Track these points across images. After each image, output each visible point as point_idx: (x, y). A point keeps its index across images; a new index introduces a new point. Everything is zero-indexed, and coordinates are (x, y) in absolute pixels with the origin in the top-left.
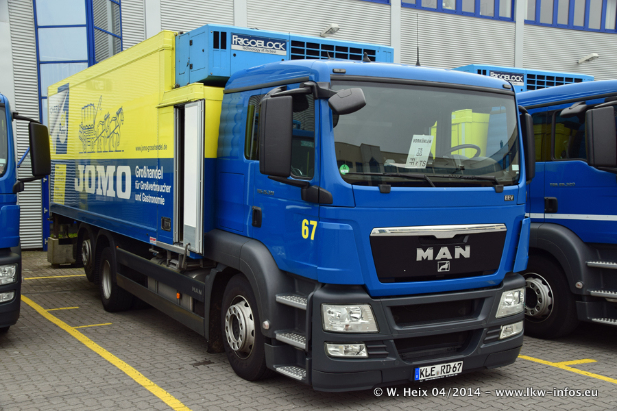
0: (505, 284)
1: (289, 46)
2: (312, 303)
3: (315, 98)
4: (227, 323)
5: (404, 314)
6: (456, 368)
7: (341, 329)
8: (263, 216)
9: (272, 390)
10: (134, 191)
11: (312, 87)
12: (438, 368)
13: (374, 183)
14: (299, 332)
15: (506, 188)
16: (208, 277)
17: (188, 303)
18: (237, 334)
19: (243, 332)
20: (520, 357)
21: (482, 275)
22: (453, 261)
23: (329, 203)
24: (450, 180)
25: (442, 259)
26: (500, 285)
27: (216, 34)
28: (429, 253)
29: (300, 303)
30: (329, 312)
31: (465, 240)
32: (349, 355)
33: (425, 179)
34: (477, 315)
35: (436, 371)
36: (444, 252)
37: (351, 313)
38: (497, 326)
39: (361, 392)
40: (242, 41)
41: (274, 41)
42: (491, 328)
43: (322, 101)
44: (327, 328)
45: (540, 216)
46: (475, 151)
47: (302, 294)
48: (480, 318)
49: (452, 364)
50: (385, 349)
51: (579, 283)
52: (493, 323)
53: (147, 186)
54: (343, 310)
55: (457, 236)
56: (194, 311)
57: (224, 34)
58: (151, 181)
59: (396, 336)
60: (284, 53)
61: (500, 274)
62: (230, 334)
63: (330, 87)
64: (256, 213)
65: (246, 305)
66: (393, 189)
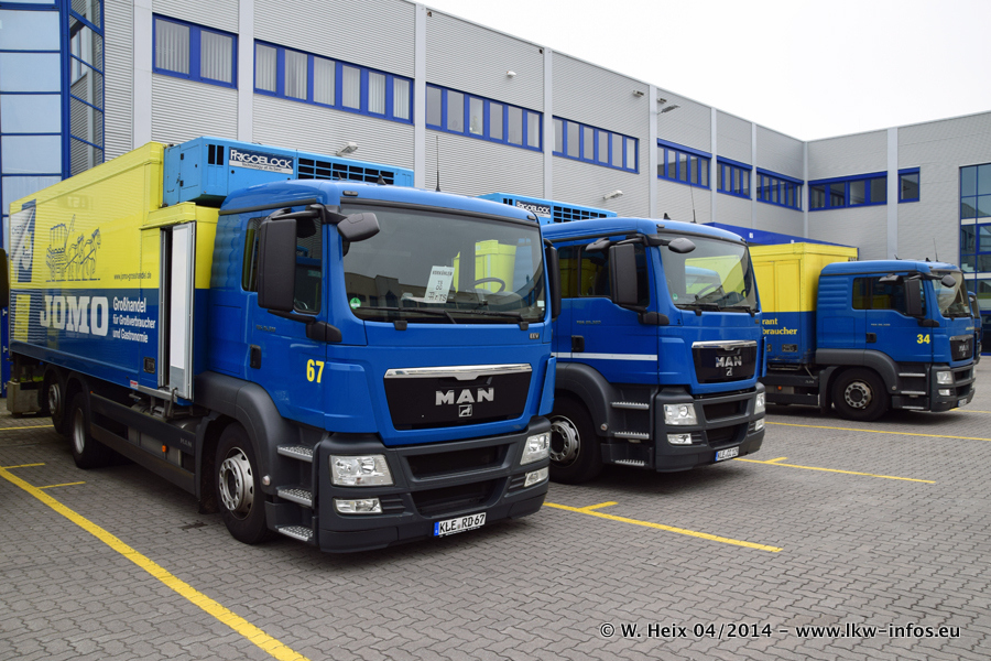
0: (530, 428)
1: (296, 163)
2: (318, 454)
3: (323, 223)
4: (221, 479)
5: (421, 464)
6: (478, 520)
7: (352, 483)
8: (264, 355)
9: (274, 553)
10: (112, 326)
11: (319, 210)
12: (459, 521)
13: (390, 320)
14: (305, 487)
15: (531, 325)
16: (199, 426)
17: (176, 456)
18: (233, 491)
19: (239, 488)
20: (545, 504)
21: (506, 419)
22: (475, 405)
23: (338, 341)
24: (472, 316)
25: (464, 403)
26: (525, 430)
27: (211, 148)
28: (449, 397)
29: (304, 454)
30: (339, 464)
31: (489, 382)
32: (361, 511)
33: (445, 314)
34: (501, 463)
35: (457, 525)
36: (466, 395)
37: (363, 464)
38: (521, 474)
39: (375, 551)
40: (242, 156)
41: (279, 158)
42: (515, 476)
43: (330, 226)
44: (335, 482)
45: (567, 355)
46: (500, 285)
47: (307, 444)
48: (505, 466)
49: (474, 517)
50: (401, 503)
51: (604, 425)
52: (518, 470)
53: (127, 321)
54: (354, 461)
55: (480, 377)
56: (182, 466)
57: (221, 149)
58: (132, 315)
59: (413, 488)
60: (290, 171)
61: (525, 418)
62: (225, 491)
63: (339, 211)
64: (254, 351)
65: (244, 458)
66: (410, 325)
